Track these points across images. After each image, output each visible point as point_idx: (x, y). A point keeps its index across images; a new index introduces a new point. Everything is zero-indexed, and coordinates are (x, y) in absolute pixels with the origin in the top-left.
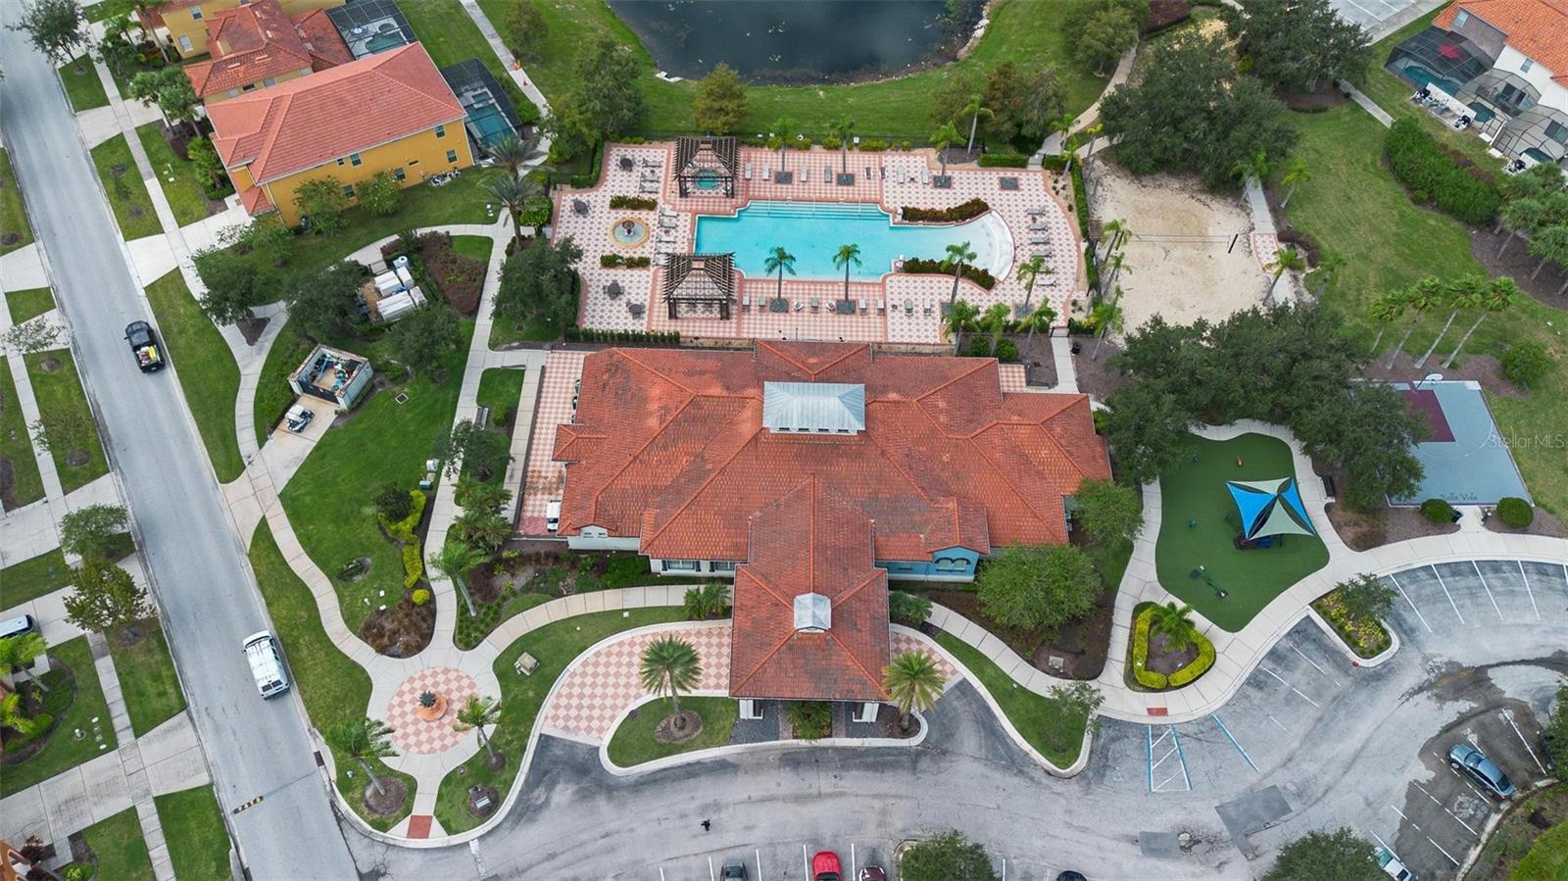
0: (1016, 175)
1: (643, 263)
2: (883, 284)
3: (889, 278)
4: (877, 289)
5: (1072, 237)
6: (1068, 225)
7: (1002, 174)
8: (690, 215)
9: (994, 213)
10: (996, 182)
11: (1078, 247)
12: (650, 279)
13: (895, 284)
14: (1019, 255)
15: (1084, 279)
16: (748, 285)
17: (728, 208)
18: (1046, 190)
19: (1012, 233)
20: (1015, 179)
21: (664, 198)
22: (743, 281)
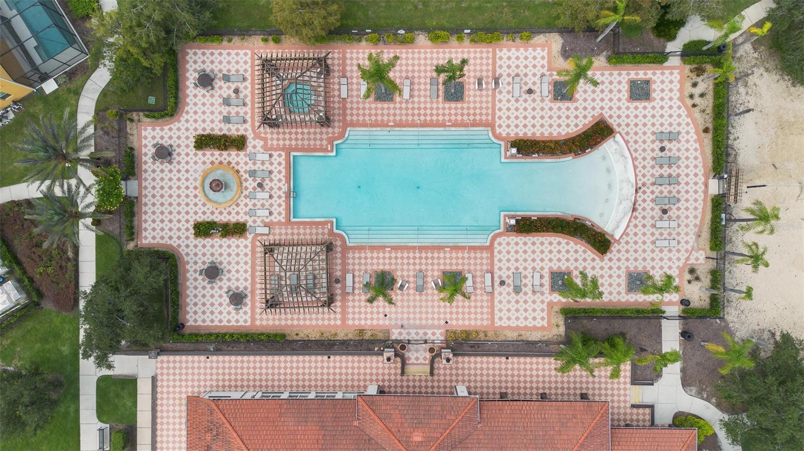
0: (650, 75)
1: (239, 229)
2: (490, 248)
3: (498, 240)
4: (485, 255)
5: (700, 171)
6: (698, 154)
7: (633, 75)
8: (283, 154)
9: (618, 136)
10: (625, 87)
11: (706, 185)
12: (248, 251)
13: (504, 248)
14: (640, 200)
15: (706, 234)
16: (350, 255)
17: (325, 143)
18: (681, 99)
19: (635, 167)
20: (647, 82)
21: (254, 132)
22: (346, 249)
